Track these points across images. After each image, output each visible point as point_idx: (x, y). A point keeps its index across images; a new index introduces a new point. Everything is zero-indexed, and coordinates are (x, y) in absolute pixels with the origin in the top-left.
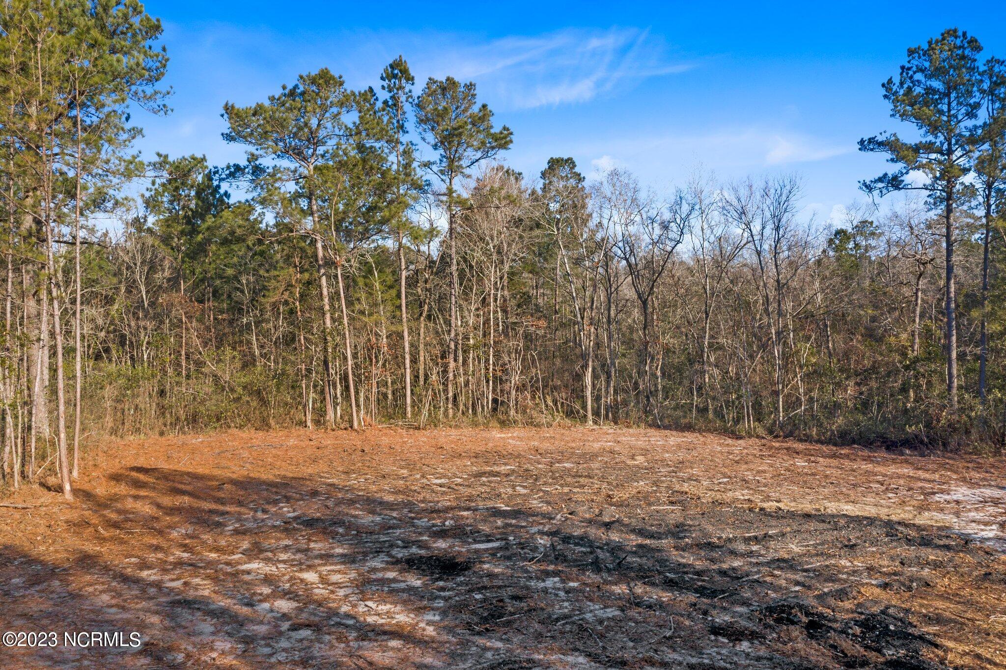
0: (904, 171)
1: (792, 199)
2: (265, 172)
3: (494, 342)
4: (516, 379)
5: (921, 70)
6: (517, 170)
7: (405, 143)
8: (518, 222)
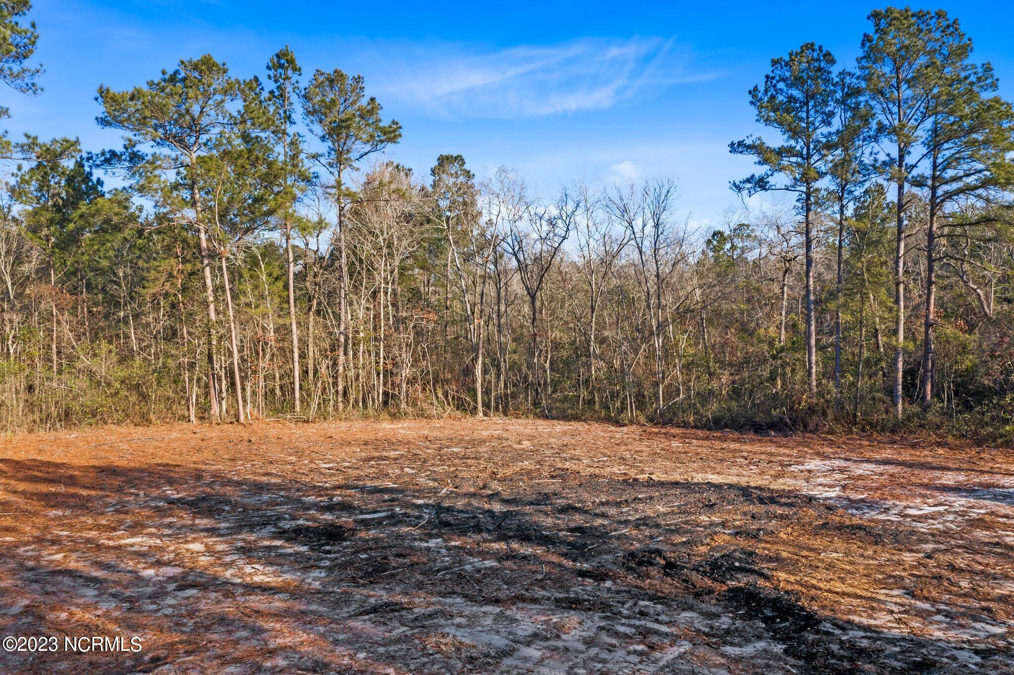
0: (770, 173)
1: (670, 198)
2: (143, 159)
3: (385, 335)
4: (406, 372)
5: (783, 79)
6: (407, 166)
7: (291, 134)
8: (408, 217)
